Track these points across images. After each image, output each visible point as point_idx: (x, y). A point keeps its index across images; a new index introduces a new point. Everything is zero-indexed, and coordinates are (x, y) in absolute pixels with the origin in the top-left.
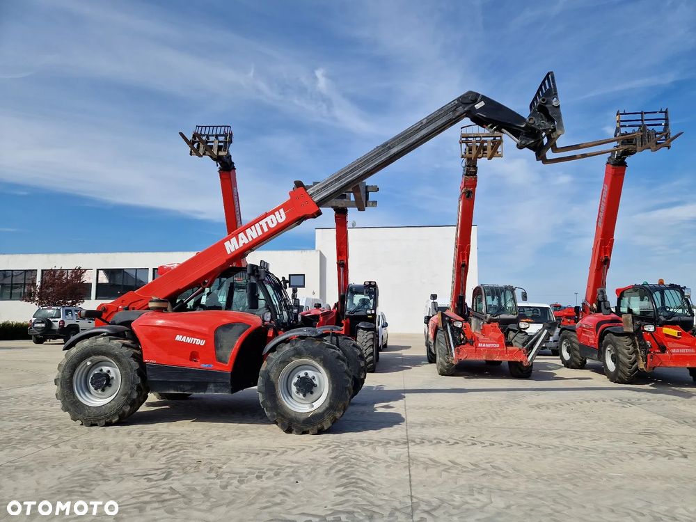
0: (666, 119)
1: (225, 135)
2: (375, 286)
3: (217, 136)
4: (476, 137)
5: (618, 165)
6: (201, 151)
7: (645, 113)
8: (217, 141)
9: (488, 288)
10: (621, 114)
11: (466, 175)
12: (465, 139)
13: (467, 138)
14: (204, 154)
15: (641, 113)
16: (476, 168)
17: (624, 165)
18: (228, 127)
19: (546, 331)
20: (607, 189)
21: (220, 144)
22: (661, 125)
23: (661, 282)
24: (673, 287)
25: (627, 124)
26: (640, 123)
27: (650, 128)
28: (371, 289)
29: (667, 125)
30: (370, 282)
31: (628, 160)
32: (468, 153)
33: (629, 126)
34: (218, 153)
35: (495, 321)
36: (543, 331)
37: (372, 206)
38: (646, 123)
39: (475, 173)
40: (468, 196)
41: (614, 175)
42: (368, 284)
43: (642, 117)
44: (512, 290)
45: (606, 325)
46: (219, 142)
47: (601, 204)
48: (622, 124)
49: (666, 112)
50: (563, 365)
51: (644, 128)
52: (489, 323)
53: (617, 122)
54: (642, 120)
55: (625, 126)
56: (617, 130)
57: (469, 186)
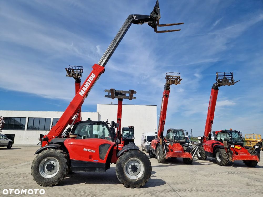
0: (232, 76)
1: (80, 70)
2: (133, 128)
3: (77, 70)
4: (171, 77)
5: (215, 89)
6: (71, 75)
7: (226, 73)
8: (77, 72)
9: (174, 130)
10: (218, 73)
11: (166, 89)
12: (167, 77)
13: (168, 77)
14: (72, 76)
15: (224, 73)
16: (170, 87)
17: (218, 89)
18: (82, 67)
19: (198, 147)
20: (212, 97)
21: (79, 73)
22: (230, 77)
23: (231, 130)
24: (236, 132)
25: (220, 76)
26: (224, 76)
27: (227, 78)
28: (131, 129)
29: (232, 78)
30: (132, 127)
31: (219, 88)
32: (168, 82)
33: (221, 77)
34: (77, 76)
35: (178, 142)
36: (197, 147)
37: (134, 98)
38: (226, 76)
39: (169, 89)
40: (166, 97)
41: (215, 93)
42: (131, 127)
43: (224, 74)
44: (183, 131)
45: (216, 145)
46: (78, 72)
48: (218, 76)
49: (232, 73)
50: (198, 159)
51: (225, 78)
52: (175, 143)
53: (217, 75)
54: (224, 75)
55: (219, 77)
56: (217, 78)
57: (167, 93)
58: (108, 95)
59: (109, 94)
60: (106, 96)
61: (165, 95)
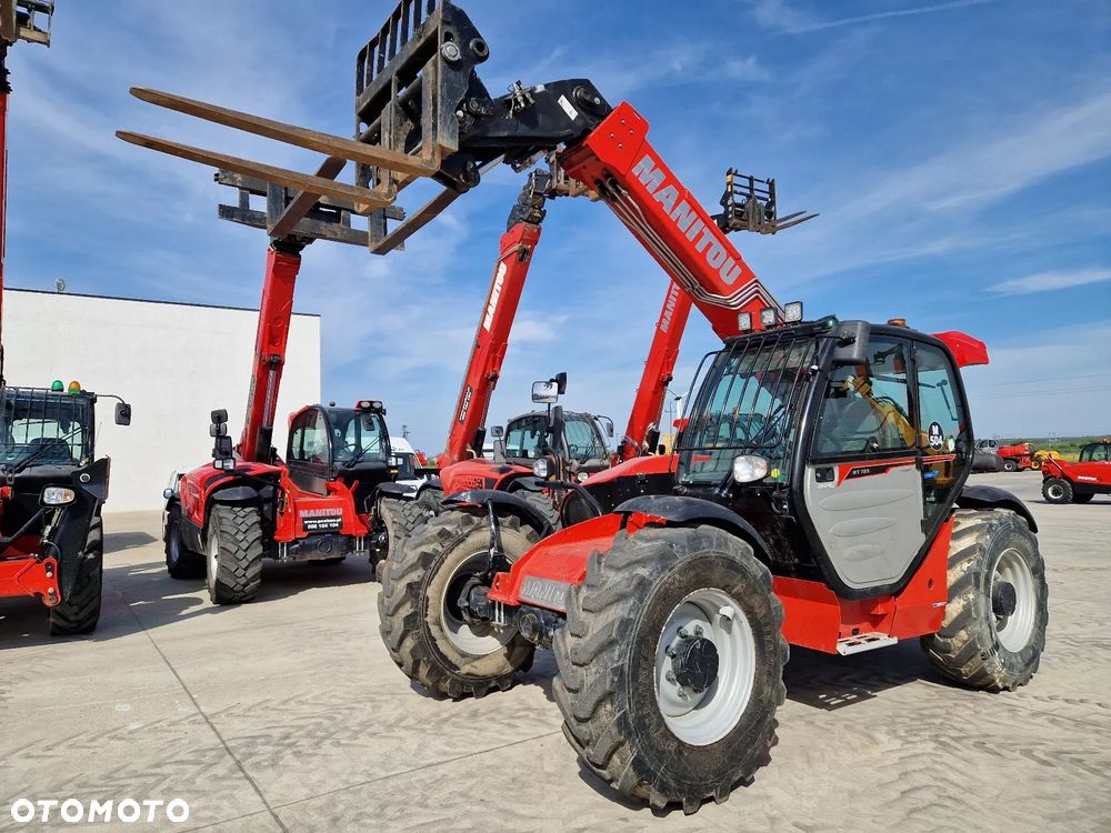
0: (772, 194)
7: (754, 179)
10: (733, 174)
15: (751, 179)
16: (543, 214)
22: (766, 200)
25: (738, 189)
26: (748, 191)
27: (759, 201)
29: (772, 203)
33: (740, 193)
38: (756, 193)
39: (540, 220)
40: (521, 260)
43: (751, 184)
44: (592, 419)
47: (667, 298)
48: (735, 188)
49: (772, 185)
51: (755, 202)
53: (728, 184)
54: (751, 189)
55: (736, 192)
56: (727, 195)
57: (528, 242)
58: (237, 205)
59: (244, 202)
60: (226, 212)
61: (516, 247)
